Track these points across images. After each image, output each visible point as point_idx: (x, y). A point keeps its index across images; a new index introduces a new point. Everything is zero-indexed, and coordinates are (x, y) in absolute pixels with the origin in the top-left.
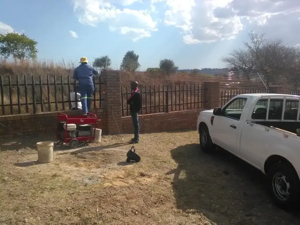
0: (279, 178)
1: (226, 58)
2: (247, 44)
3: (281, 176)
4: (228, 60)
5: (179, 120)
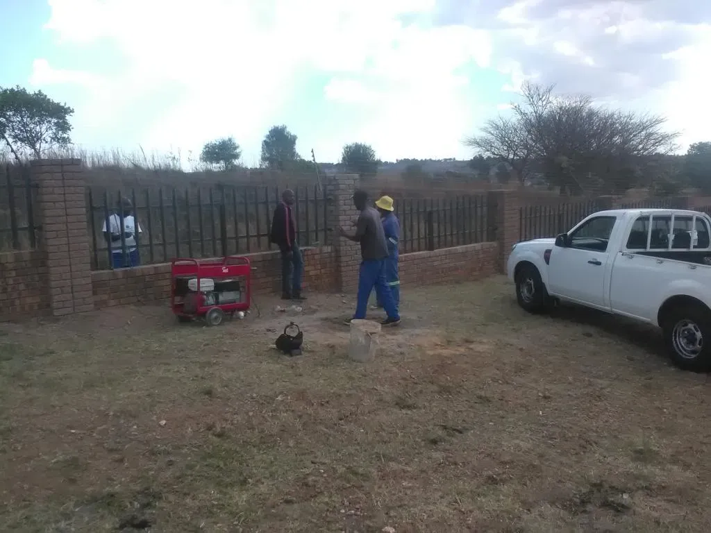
0: (683, 328)
1: (473, 138)
2: (517, 108)
3: (686, 325)
4: (478, 143)
5: (452, 265)
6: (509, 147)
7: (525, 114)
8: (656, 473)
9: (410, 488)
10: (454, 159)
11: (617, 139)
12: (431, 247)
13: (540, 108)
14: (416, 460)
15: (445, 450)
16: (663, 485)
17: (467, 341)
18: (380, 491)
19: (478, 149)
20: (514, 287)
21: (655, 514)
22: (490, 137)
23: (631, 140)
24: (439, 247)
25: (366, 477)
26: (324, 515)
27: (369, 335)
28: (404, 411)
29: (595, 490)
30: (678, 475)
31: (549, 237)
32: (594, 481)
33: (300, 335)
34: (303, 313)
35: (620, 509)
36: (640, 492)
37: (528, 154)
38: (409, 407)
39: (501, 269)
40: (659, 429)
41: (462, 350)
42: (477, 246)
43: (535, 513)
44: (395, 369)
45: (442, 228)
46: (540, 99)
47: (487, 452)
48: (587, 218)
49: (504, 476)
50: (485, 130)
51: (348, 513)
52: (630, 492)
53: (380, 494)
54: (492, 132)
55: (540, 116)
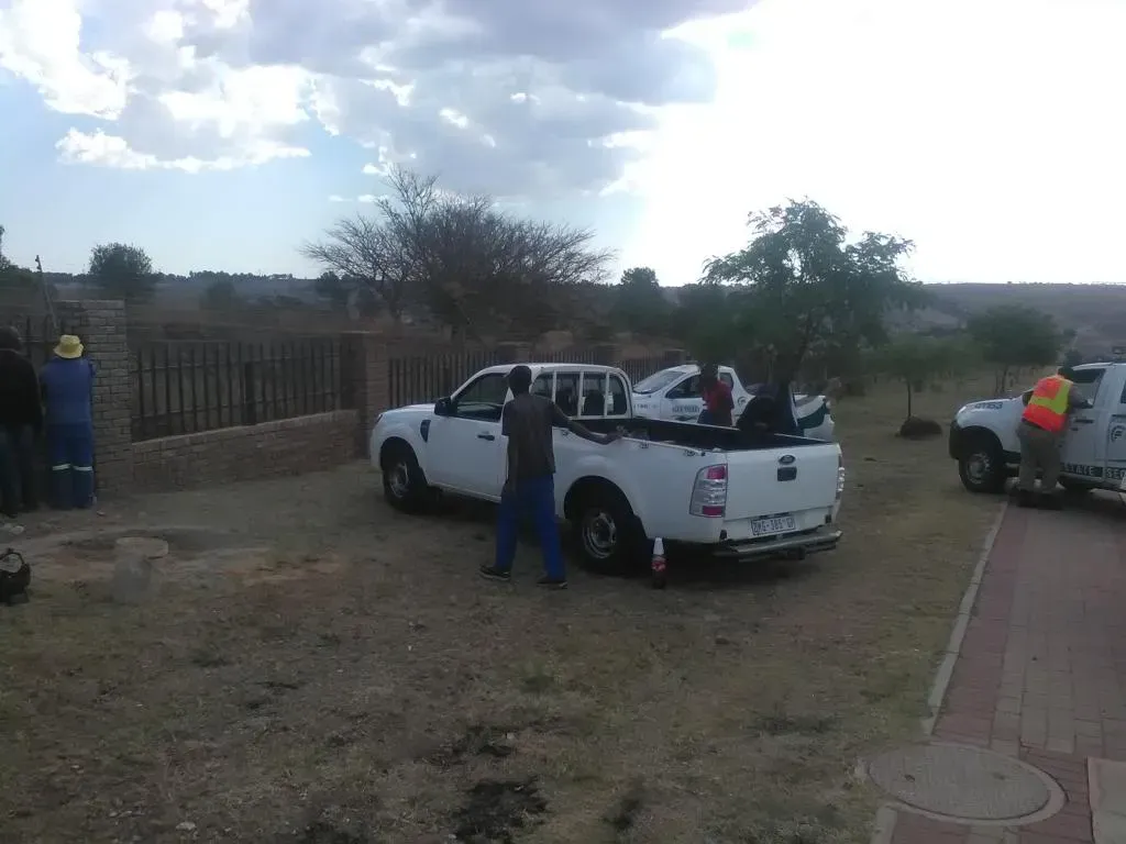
0: (594, 520)
1: (319, 246)
2: (385, 206)
3: (598, 515)
4: (326, 255)
5: (286, 447)
6: (376, 264)
7: (396, 216)
8: (547, 703)
9: (216, 770)
10: (291, 276)
11: (529, 261)
12: (251, 420)
13: (418, 208)
14: (226, 732)
15: (269, 714)
16: (556, 716)
17: (308, 560)
18: (172, 779)
19: (327, 265)
20: (380, 477)
21: (542, 751)
22: (344, 246)
23: (546, 262)
24: (265, 419)
25: (148, 765)
26: (83, 824)
27: (148, 562)
28: (207, 671)
29: (472, 734)
30: (577, 703)
31: (426, 403)
32: (473, 723)
33: (25, 571)
34: (27, 535)
35: (501, 753)
36: (529, 729)
37: (405, 275)
38: (216, 664)
39: (362, 450)
40: (559, 650)
41: (300, 573)
42: (327, 416)
43: (393, 774)
44: (192, 611)
45: (269, 388)
46: (418, 195)
47: (333, 707)
48: (475, 376)
49: (355, 734)
50: (337, 234)
51: (122, 815)
52: (516, 730)
53: (170, 784)
54: (348, 239)
55: (419, 219)
